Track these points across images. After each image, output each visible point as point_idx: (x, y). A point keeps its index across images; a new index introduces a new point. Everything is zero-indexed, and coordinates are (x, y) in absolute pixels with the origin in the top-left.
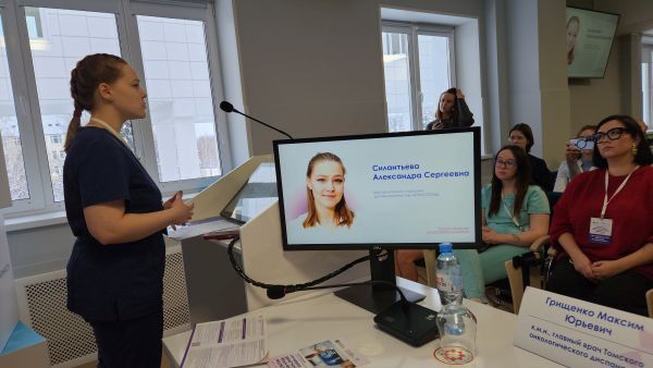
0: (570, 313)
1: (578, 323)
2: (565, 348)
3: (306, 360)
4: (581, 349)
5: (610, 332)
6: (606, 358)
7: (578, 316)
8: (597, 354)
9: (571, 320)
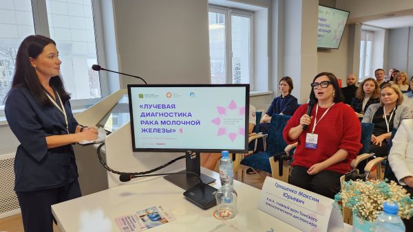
0: (286, 192)
1: (289, 197)
2: (281, 210)
3: (140, 219)
4: (289, 211)
5: (303, 203)
6: (301, 216)
7: (290, 193)
8: (296, 214)
9: (286, 195)
